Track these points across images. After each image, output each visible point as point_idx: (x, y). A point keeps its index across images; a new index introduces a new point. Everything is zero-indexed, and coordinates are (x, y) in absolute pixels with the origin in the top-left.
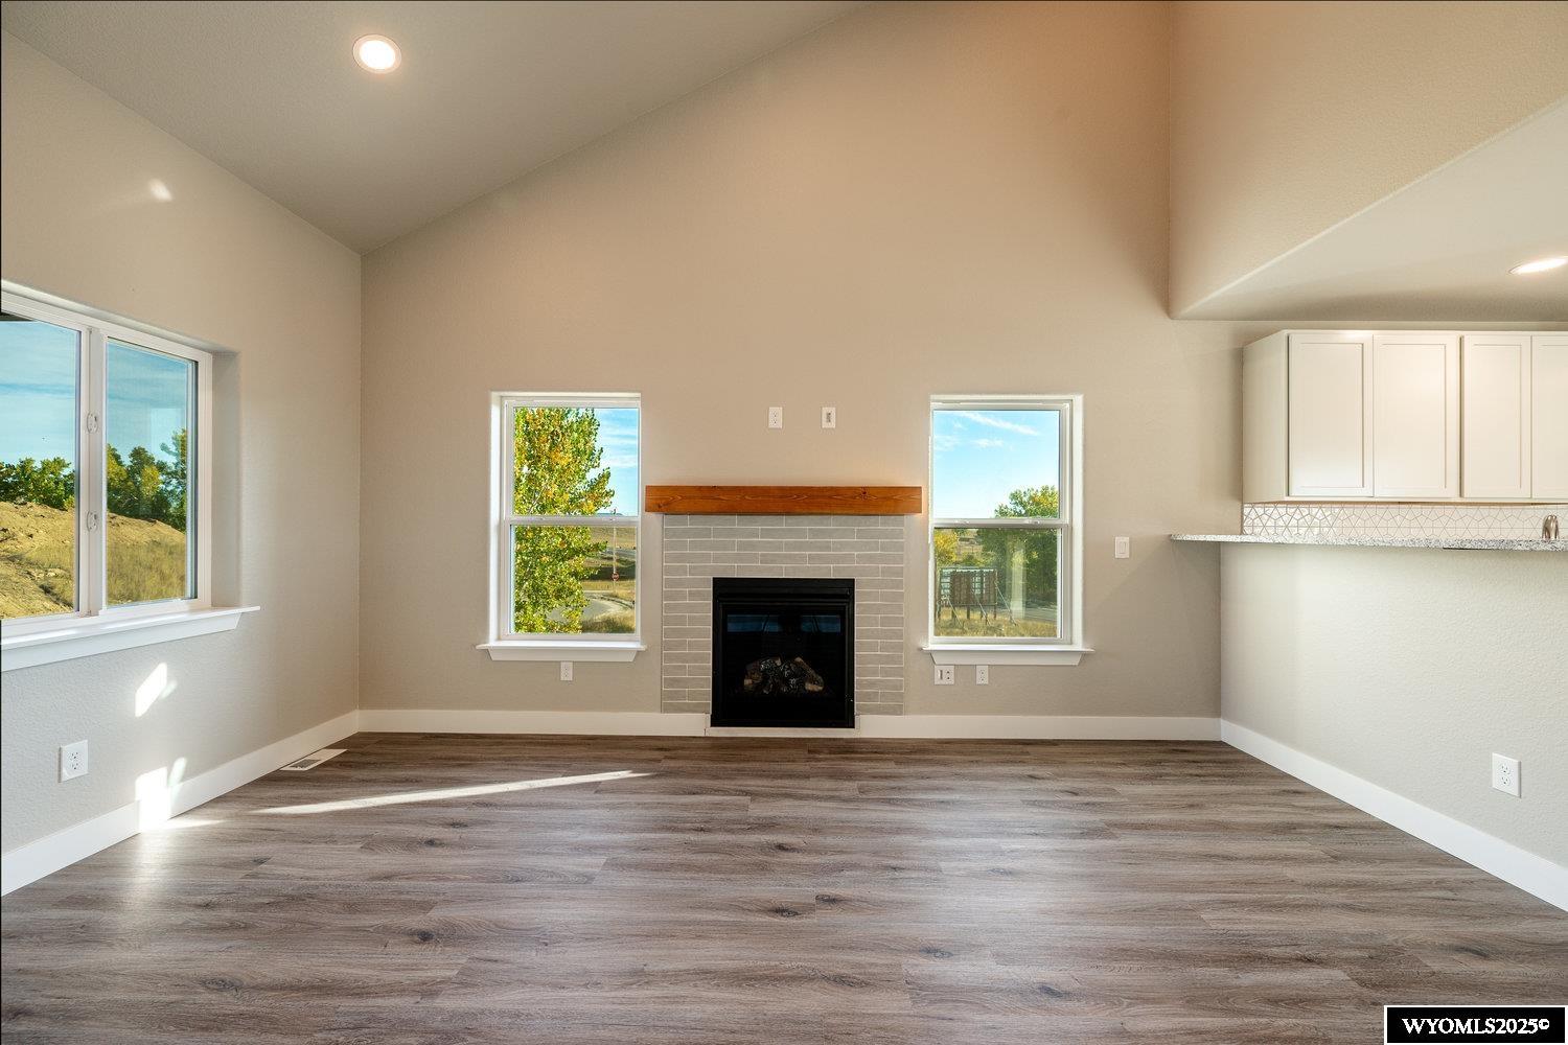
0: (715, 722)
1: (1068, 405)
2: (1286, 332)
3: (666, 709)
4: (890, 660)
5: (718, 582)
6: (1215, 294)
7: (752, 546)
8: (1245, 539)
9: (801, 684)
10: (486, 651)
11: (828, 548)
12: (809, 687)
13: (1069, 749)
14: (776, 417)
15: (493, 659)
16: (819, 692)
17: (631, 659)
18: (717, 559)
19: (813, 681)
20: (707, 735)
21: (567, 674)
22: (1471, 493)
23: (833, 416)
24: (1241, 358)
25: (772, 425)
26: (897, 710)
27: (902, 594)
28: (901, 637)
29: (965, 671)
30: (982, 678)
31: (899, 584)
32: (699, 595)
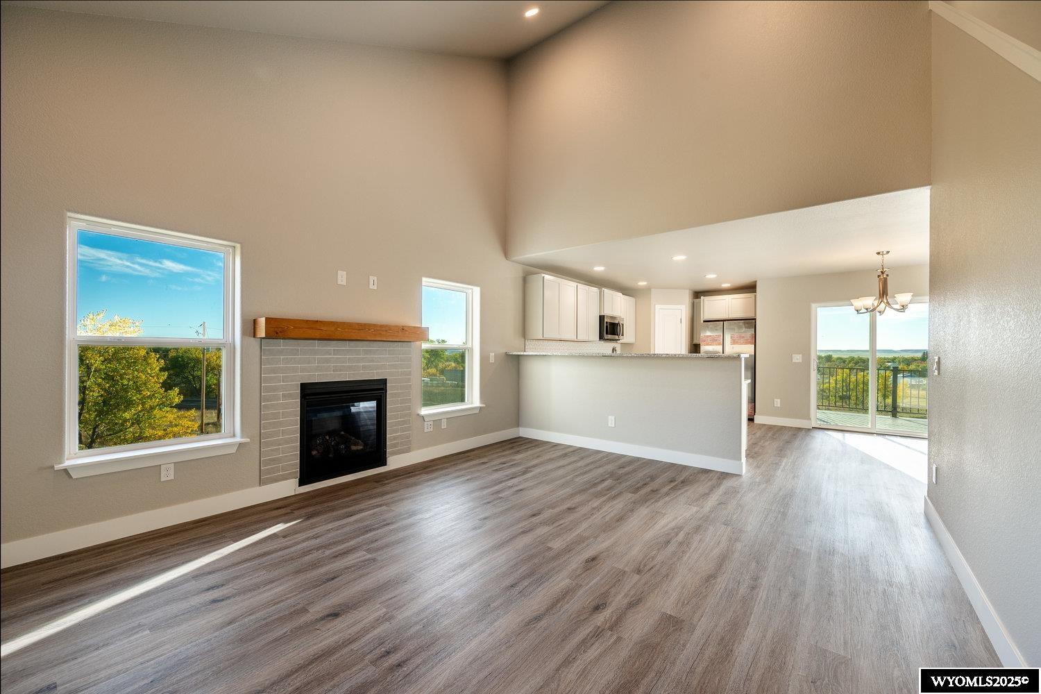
0: (302, 483)
1: (471, 291)
2: (543, 275)
3: (262, 482)
4: (404, 422)
5: (303, 386)
6: (521, 257)
7: (328, 361)
8: (525, 353)
9: (348, 448)
10: (66, 471)
11: (373, 361)
12: (354, 448)
13: (480, 451)
14: (342, 277)
15: (74, 477)
16: (362, 449)
17: (233, 450)
18: (303, 370)
19: (356, 444)
20: (297, 493)
21: (168, 474)
22: (580, 338)
23: (376, 282)
24: (525, 280)
25: (339, 282)
26: (408, 450)
27: (410, 386)
28: (410, 409)
29: (437, 423)
30: (444, 425)
31: (409, 380)
32: (290, 396)
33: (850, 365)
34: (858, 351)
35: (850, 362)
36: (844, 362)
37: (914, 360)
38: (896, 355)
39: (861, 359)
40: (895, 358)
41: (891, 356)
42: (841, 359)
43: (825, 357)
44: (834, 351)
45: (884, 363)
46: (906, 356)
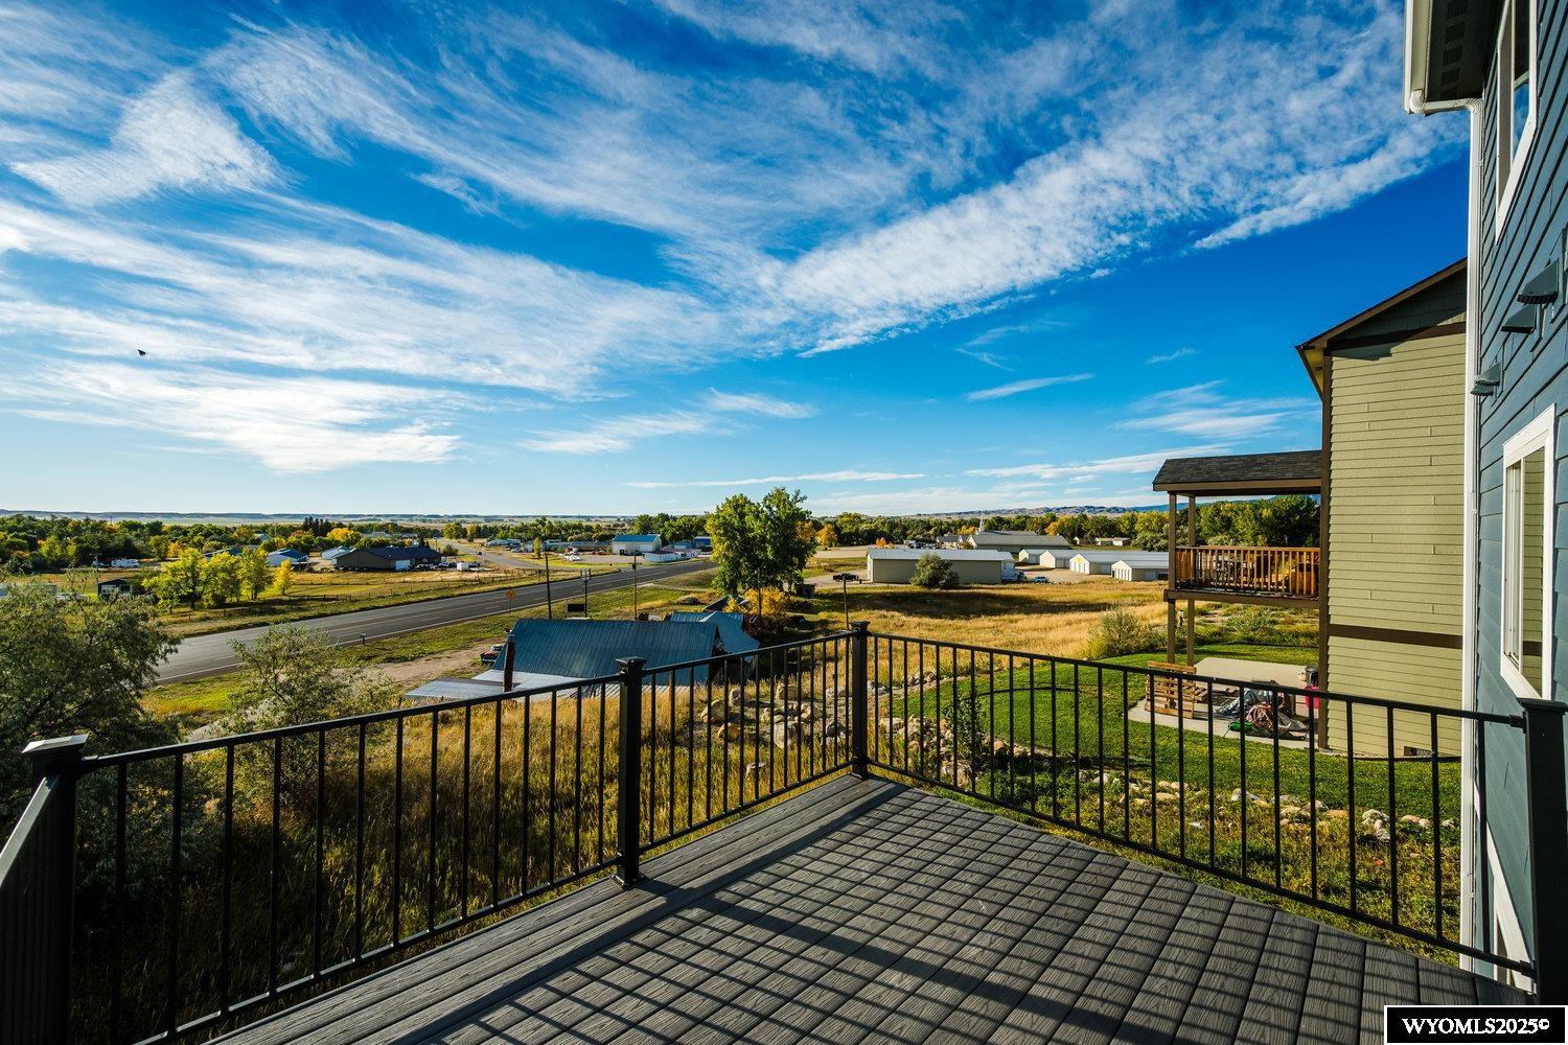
33: (196, 539)
34: (208, 515)
35: (195, 534)
36: (185, 533)
37: (293, 529)
38: (268, 522)
39: (214, 528)
40: (266, 527)
41: (260, 523)
42: (179, 528)
43: (148, 525)
44: (163, 515)
45: (250, 534)
46: (282, 524)
